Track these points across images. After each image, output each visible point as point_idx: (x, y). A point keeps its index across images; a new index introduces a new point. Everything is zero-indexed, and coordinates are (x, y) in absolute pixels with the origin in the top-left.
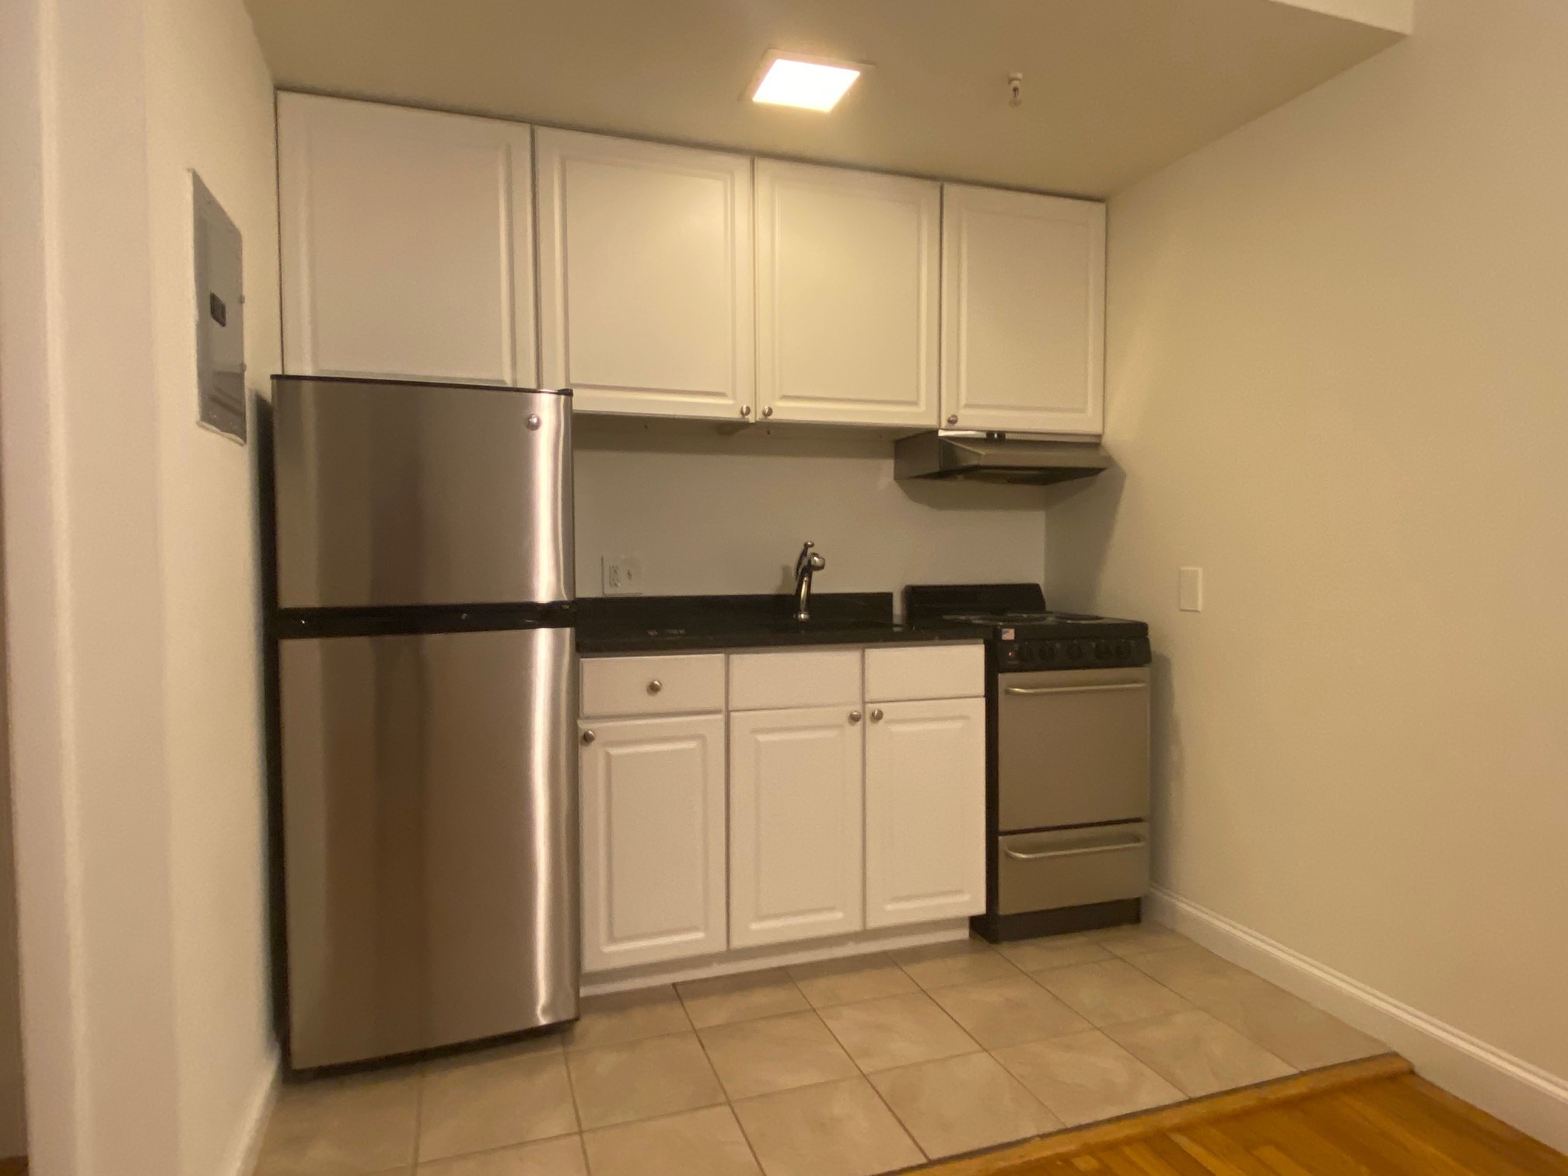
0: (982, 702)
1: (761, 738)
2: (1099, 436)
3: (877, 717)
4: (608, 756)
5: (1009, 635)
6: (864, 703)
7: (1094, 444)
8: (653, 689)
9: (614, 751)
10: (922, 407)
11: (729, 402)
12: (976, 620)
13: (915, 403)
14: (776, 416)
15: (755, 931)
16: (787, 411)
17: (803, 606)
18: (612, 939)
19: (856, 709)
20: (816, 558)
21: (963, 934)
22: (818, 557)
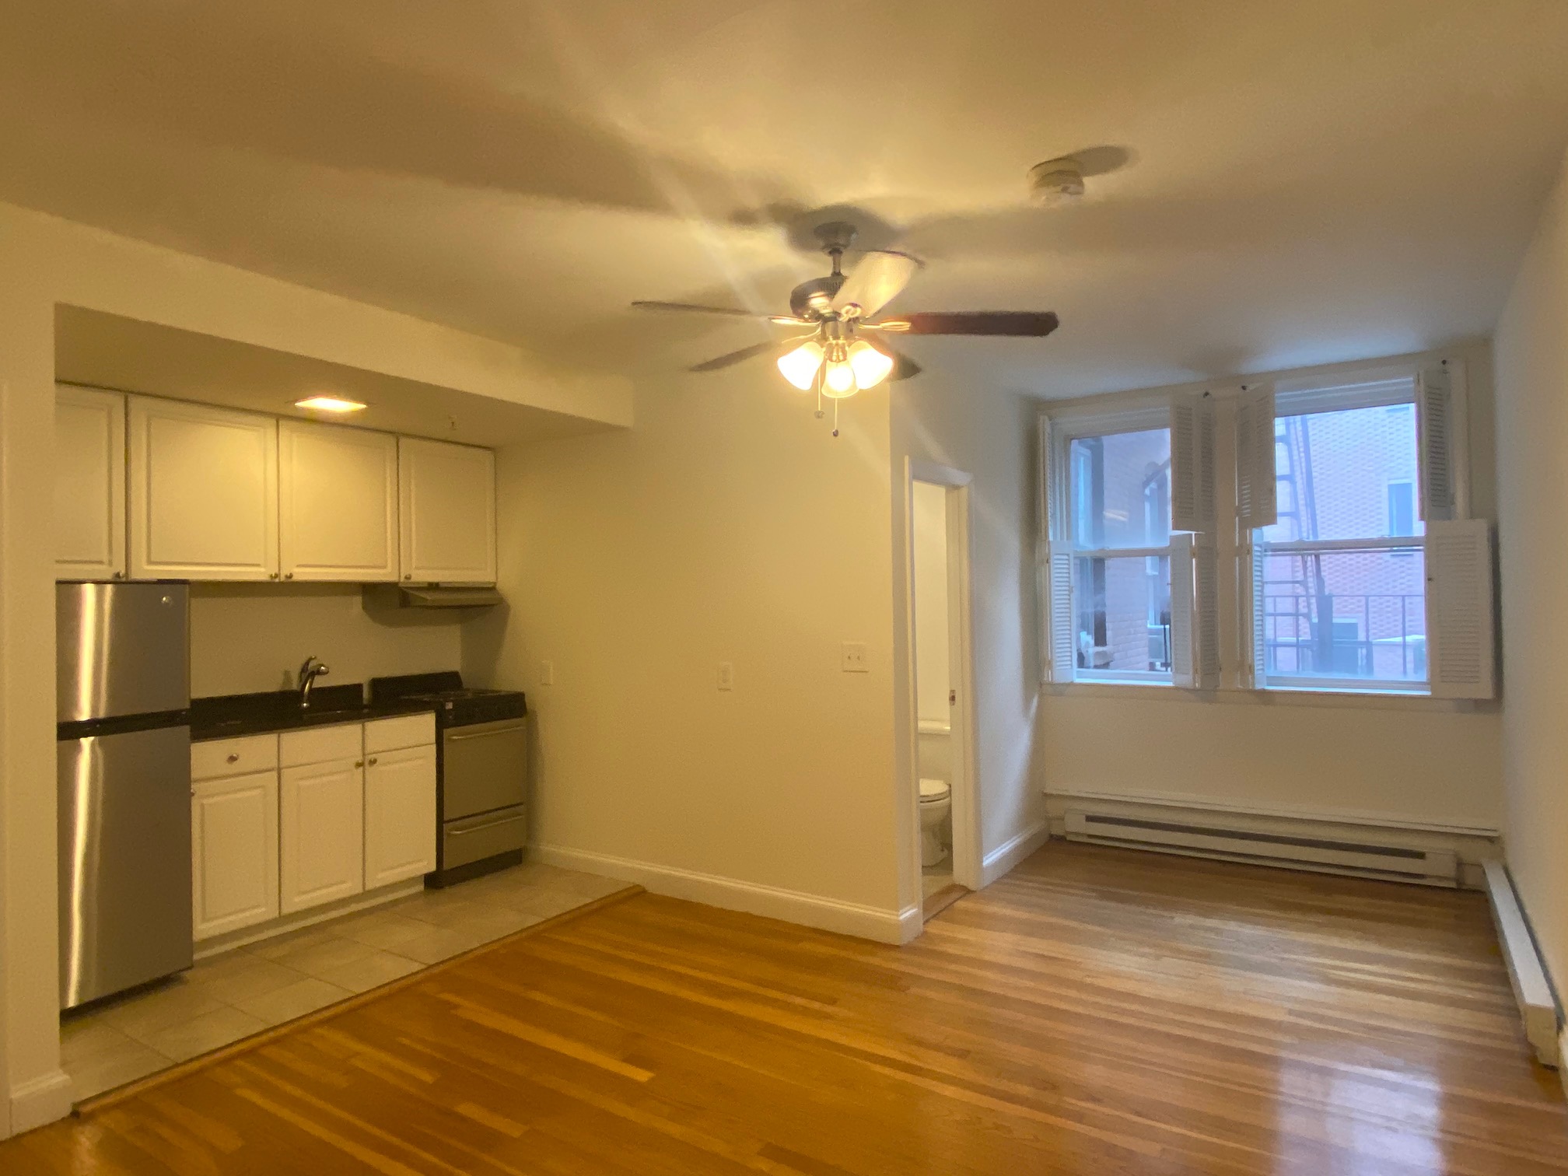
0: (434, 748)
1: (302, 783)
2: (495, 583)
3: (373, 762)
4: (202, 806)
5: (450, 706)
6: (364, 755)
7: (491, 589)
8: (232, 759)
9: (205, 801)
10: (389, 569)
11: (262, 570)
12: (426, 698)
13: (385, 567)
14: (295, 578)
15: (297, 902)
16: (302, 574)
17: (305, 698)
18: (204, 920)
19: (360, 759)
20: (322, 668)
21: (421, 887)
22: (323, 665)
